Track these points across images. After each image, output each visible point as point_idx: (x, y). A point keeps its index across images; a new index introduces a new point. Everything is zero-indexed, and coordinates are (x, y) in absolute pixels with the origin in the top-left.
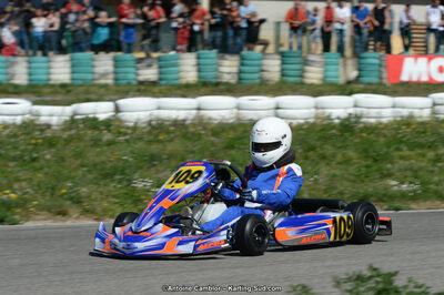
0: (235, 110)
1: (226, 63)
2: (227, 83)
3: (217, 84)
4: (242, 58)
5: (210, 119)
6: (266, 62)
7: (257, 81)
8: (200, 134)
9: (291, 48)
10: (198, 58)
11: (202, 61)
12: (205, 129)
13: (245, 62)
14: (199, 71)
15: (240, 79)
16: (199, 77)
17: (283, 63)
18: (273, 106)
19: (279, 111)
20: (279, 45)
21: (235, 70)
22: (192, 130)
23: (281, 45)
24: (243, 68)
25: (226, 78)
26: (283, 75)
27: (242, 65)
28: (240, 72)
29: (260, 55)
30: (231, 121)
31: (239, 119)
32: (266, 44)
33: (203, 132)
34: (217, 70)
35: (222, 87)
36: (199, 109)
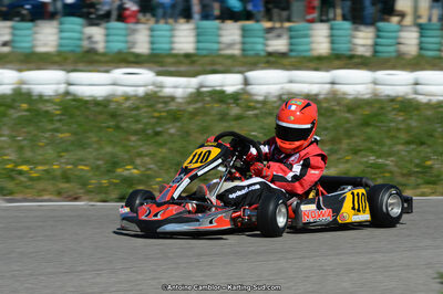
0: (371, 86)
1: (360, 34)
2: (362, 57)
3: (352, 57)
4: (378, 30)
5: (345, 94)
6: (403, 34)
7: (394, 54)
8: (333, 111)
9: (430, 20)
10: (332, 29)
11: (335, 32)
12: (339, 104)
13: (381, 34)
14: (332, 42)
15: (376, 52)
16: (332, 49)
17: (422, 36)
18: (412, 81)
19: (418, 87)
20: (417, 16)
21: (370, 42)
22: (325, 105)
23: (419, 17)
24: (379, 40)
25: (361, 51)
26: (421, 49)
27: (378, 37)
28: (376, 44)
29: (397, 27)
30: (367, 97)
31: (376, 95)
32: (402, 15)
33: (337, 108)
34: (350, 42)
35: (356, 60)
36: (333, 83)
